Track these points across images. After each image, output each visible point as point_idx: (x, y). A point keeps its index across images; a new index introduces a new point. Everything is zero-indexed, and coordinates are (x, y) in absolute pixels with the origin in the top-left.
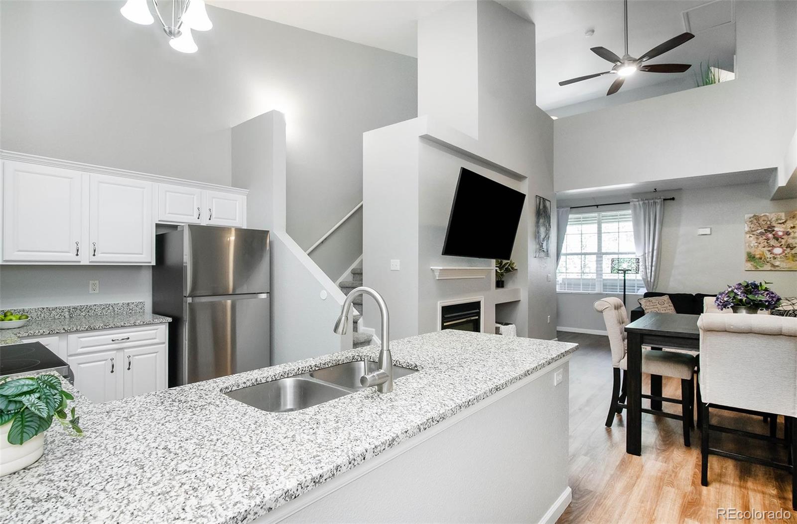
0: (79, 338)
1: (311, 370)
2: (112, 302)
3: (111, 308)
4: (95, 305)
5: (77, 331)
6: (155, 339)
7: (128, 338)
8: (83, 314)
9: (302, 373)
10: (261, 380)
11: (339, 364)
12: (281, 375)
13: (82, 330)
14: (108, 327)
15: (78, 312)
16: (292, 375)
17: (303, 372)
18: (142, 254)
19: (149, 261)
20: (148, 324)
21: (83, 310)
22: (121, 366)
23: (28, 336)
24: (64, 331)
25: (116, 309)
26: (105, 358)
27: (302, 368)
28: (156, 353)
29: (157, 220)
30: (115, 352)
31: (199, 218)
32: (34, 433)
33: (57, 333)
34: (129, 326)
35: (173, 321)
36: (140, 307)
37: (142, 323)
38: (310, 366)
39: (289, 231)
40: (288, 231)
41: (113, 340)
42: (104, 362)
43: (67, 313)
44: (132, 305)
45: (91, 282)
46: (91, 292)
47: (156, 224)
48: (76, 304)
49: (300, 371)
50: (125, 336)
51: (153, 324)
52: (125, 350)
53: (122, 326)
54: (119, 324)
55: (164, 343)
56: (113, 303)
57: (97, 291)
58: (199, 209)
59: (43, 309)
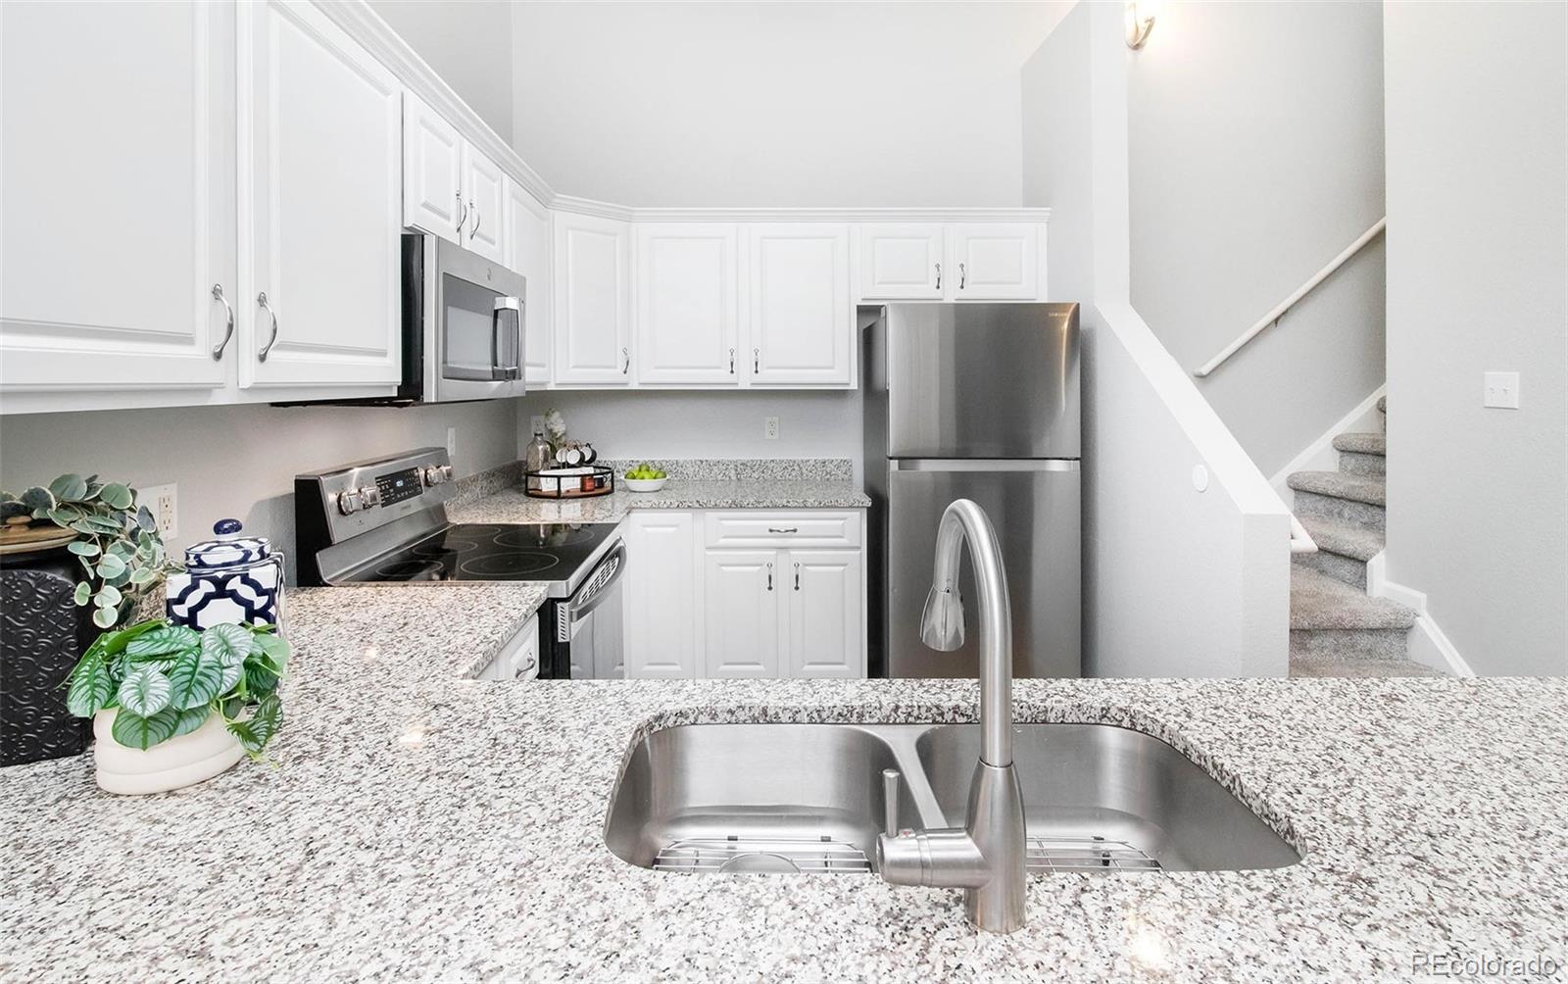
0: (722, 519)
1: (939, 719)
2: (798, 457)
3: (797, 468)
4: (773, 461)
5: (716, 506)
6: (841, 537)
7: (795, 531)
8: (756, 475)
9: (907, 723)
10: (777, 713)
11: (1044, 722)
12: (840, 714)
13: (723, 507)
14: (761, 505)
15: (748, 470)
16: (876, 720)
17: (911, 719)
18: (832, 368)
19: (846, 380)
20: (828, 507)
21: (755, 468)
22: (783, 580)
23: (651, 507)
24: (698, 506)
25: (804, 470)
26: (759, 561)
27: (908, 706)
28: (843, 565)
29: (860, 300)
30: (774, 552)
31: (938, 287)
32: (167, 735)
33: (689, 507)
34: (795, 507)
35: (873, 504)
36: (844, 469)
37: (817, 503)
38: (937, 707)
39: (1140, 299)
40: (1136, 302)
41: (771, 531)
42: (758, 568)
43: (733, 472)
44: (831, 465)
45: (768, 419)
46: (768, 436)
47: (858, 306)
48: (744, 458)
49: (903, 716)
50: (791, 524)
51: (836, 507)
52: (792, 552)
53: (783, 506)
54: (778, 501)
55: (859, 548)
56: (800, 458)
57: (776, 436)
58: (938, 266)
59: (702, 462)
